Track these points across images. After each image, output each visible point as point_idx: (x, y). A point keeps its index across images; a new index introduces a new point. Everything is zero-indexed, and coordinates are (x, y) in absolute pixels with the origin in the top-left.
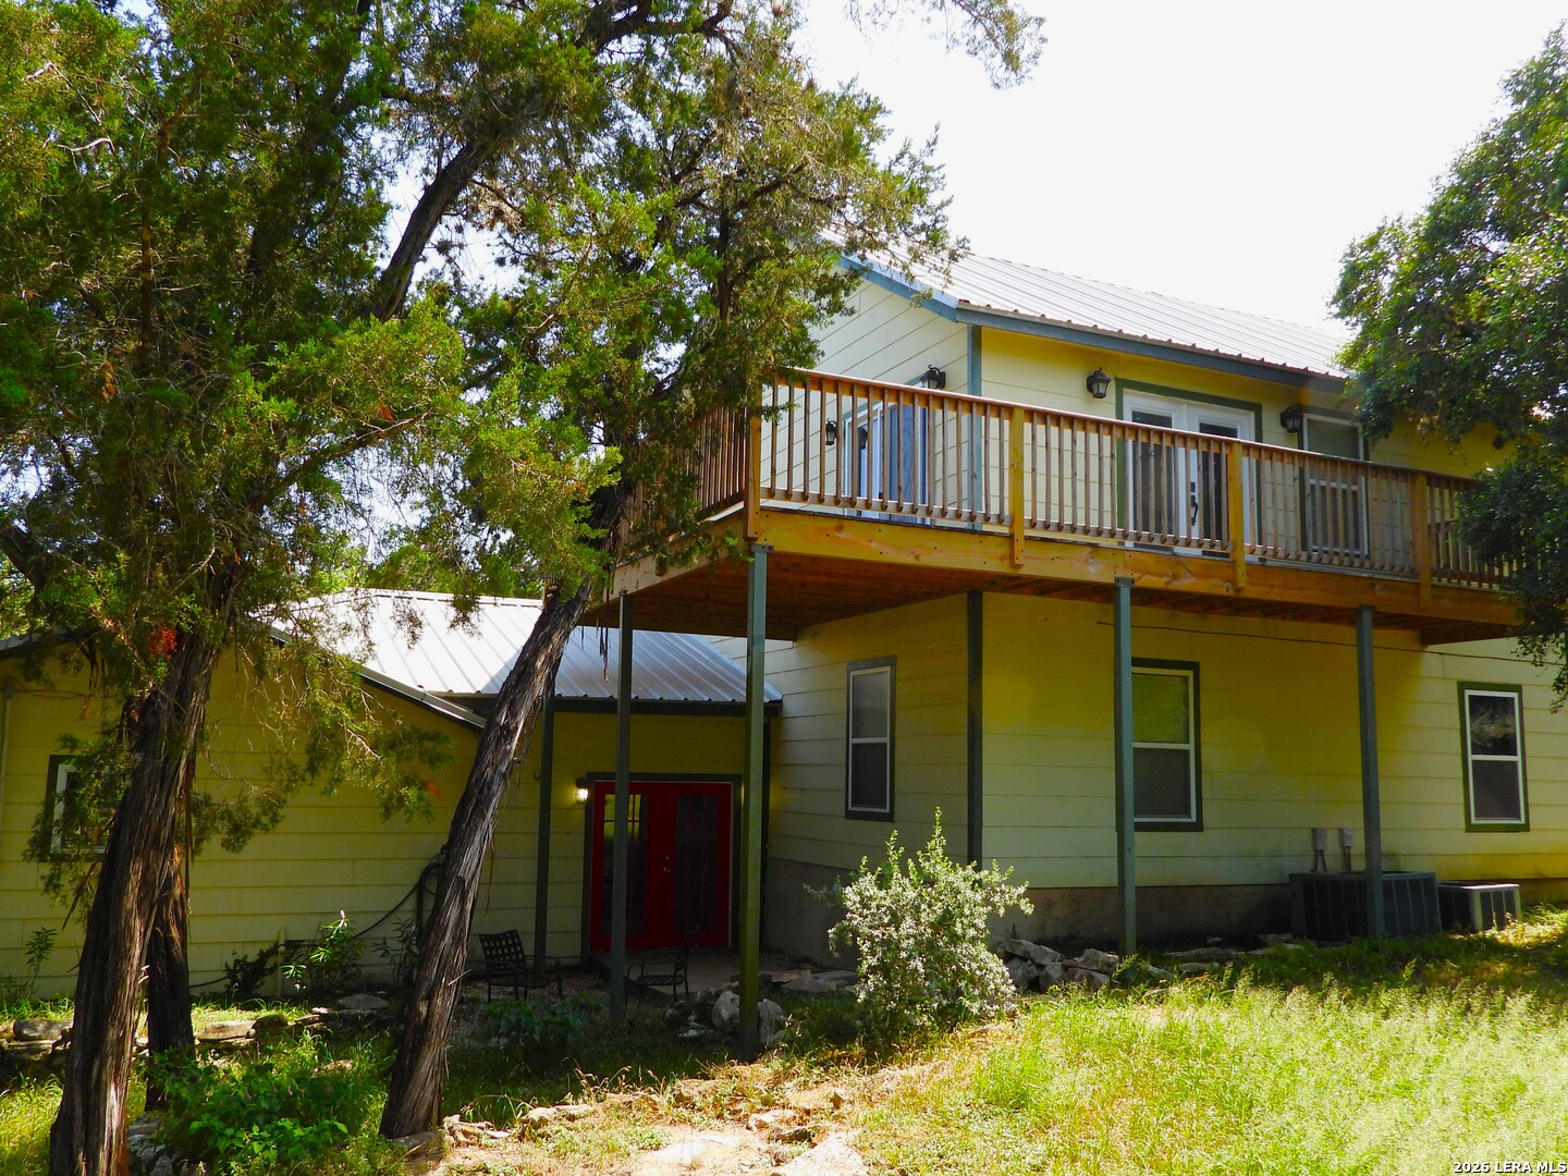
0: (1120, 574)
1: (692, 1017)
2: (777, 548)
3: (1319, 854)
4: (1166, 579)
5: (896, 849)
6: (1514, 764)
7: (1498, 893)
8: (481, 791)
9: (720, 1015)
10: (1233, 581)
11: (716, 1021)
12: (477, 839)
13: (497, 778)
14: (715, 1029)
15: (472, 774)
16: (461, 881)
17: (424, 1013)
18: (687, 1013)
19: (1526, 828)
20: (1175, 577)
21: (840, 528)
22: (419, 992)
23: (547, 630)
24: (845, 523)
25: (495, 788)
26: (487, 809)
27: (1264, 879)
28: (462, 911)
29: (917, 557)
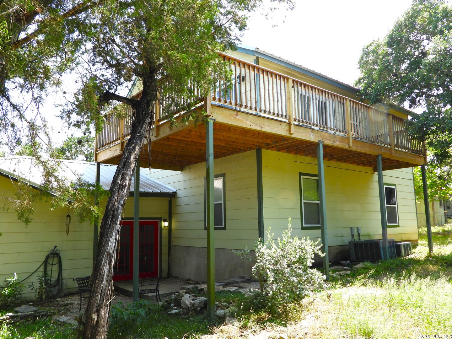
0: (320, 139)
1: (172, 305)
2: (217, 120)
3: (353, 235)
4: (331, 142)
5: (271, 234)
6: (395, 207)
7: (407, 244)
8: (114, 212)
9: (185, 303)
10: (349, 144)
11: (183, 306)
12: (114, 234)
13: (120, 207)
14: (183, 309)
15: (108, 205)
16: (109, 253)
17: (96, 319)
18: (170, 304)
19: (398, 226)
20: (334, 142)
21: (237, 115)
22: (93, 309)
23: (133, 145)
24: (239, 113)
25: (119, 211)
26: (117, 220)
27: (340, 244)
28: (110, 267)
29: (262, 128)
